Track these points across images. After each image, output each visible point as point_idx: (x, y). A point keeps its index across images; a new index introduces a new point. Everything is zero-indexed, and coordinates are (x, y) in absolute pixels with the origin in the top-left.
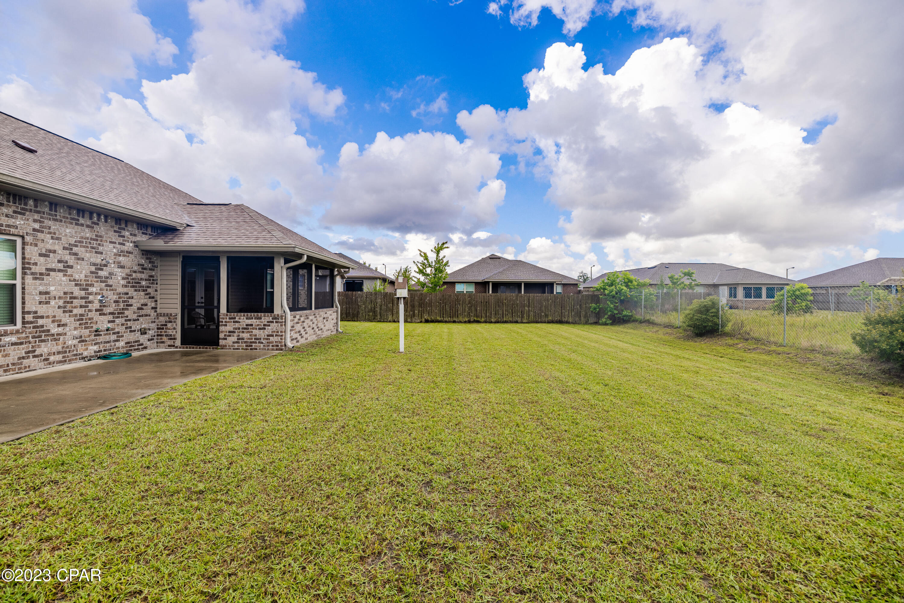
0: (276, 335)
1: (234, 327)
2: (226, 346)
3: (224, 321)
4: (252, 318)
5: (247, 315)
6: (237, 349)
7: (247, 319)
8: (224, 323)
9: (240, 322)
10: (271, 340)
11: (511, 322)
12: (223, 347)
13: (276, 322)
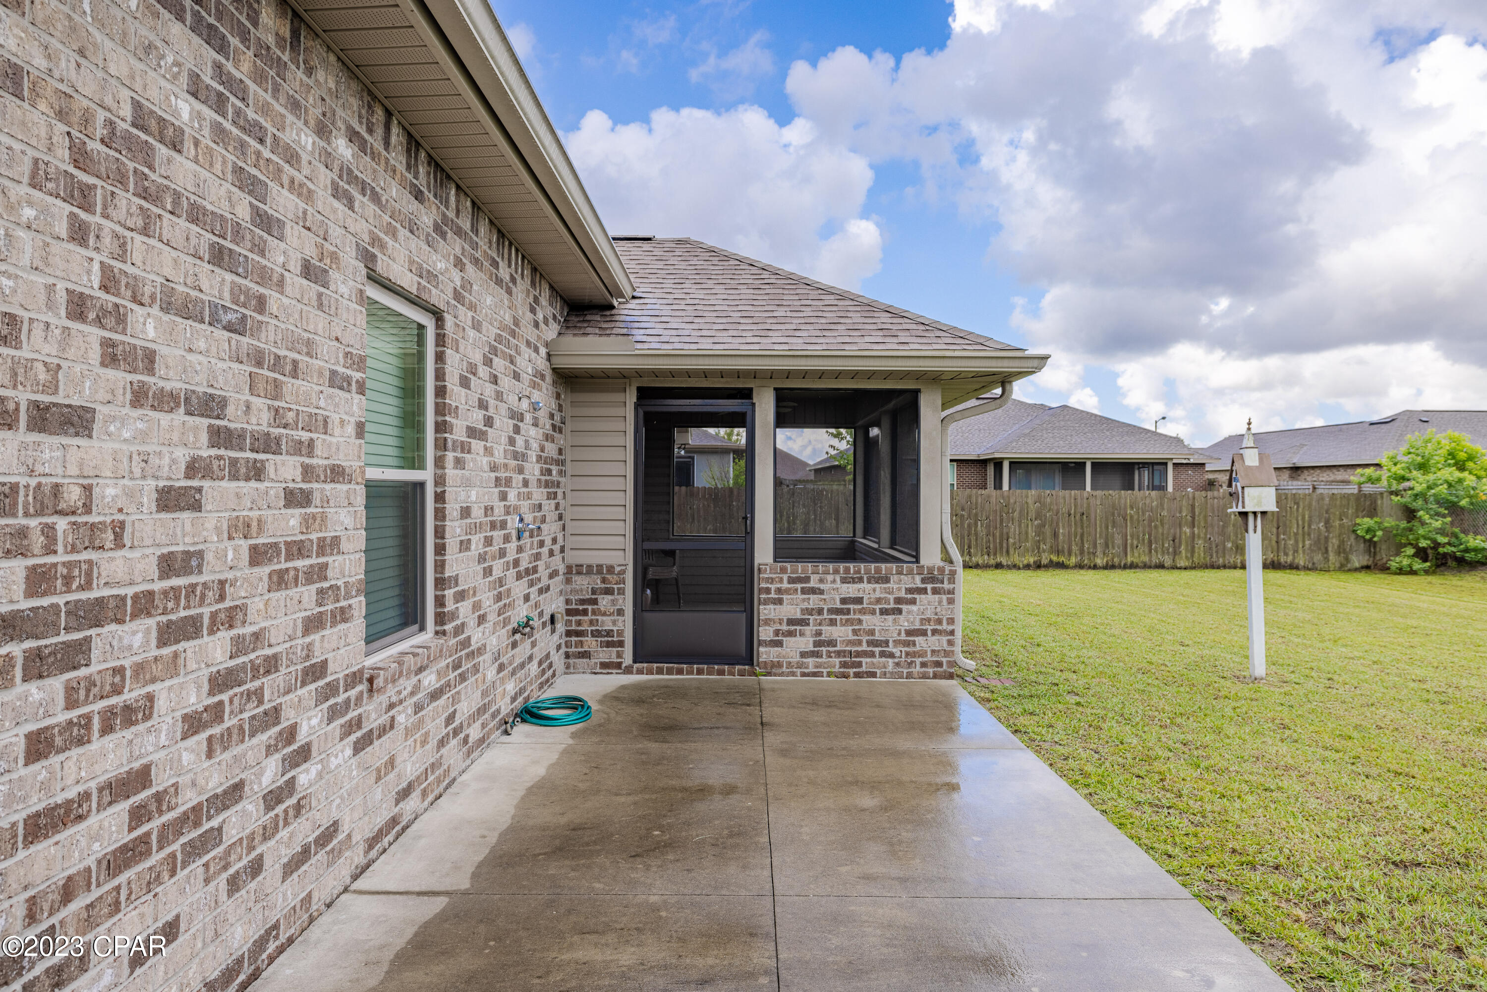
0: (934, 632)
1: (805, 605)
2: (779, 665)
3: (773, 587)
4: (861, 580)
5: (847, 570)
6: (815, 674)
7: (844, 581)
8: (773, 595)
9: (822, 592)
10: (918, 648)
11: (1146, 566)
12: (772, 668)
13: (935, 591)
